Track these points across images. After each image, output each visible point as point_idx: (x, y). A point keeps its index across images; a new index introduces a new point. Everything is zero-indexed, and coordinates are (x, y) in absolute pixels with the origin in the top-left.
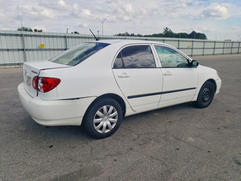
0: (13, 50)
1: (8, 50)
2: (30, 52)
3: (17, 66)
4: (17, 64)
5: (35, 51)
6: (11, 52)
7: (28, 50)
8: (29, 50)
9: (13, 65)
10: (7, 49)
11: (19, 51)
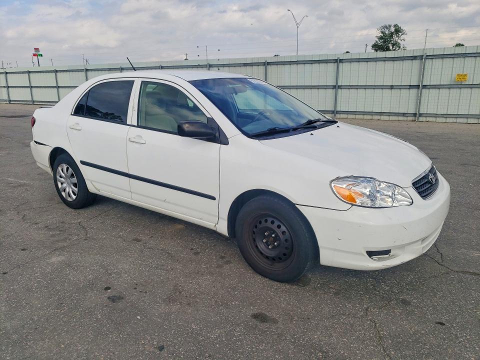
0: (400, 87)
1: (392, 87)
2: (433, 92)
3: (401, 118)
4: (412, 115)
5: (444, 90)
6: (396, 90)
7: (429, 87)
8: (432, 87)
9: (394, 114)
10: (390, 85)
11: (411, 90)
